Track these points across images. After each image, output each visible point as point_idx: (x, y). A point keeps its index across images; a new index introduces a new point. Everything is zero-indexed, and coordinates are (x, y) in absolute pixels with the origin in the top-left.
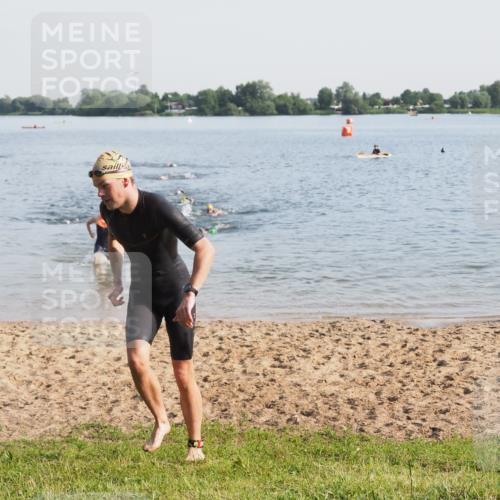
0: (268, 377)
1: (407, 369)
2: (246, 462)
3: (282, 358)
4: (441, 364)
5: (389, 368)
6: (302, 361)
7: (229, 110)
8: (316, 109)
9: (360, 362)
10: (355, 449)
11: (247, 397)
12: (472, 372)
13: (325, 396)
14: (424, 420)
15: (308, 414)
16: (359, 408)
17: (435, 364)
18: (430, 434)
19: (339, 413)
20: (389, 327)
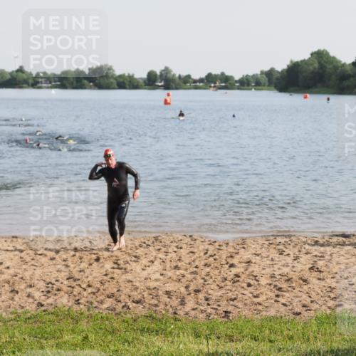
0: (109, 276)
1: (208, 269)
2: (92, 337)
3: (119, 262)
4: (232, 266)
5: (195, 269)
6: (134, 264)
7: (84, 85)
8: (146, 84)
9: (175, 265)
10: (170, 327)
11: (94, 290)
12: (253, 271)
13: (150, 289)
14: (219, 306)
15: (137, 302)
16: (174, 298)
17: (227, 266)
18: (223, 315)
19: (159, 301)
20: (195, 240)
